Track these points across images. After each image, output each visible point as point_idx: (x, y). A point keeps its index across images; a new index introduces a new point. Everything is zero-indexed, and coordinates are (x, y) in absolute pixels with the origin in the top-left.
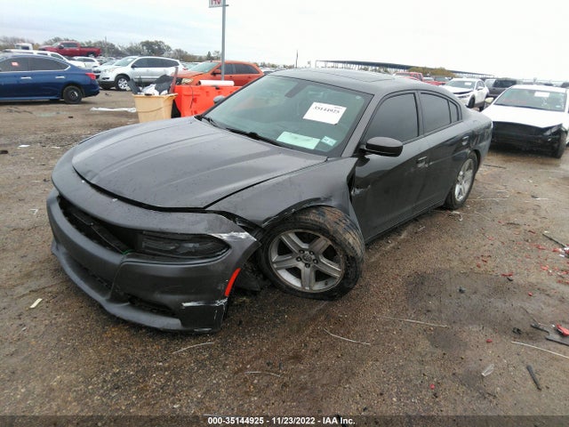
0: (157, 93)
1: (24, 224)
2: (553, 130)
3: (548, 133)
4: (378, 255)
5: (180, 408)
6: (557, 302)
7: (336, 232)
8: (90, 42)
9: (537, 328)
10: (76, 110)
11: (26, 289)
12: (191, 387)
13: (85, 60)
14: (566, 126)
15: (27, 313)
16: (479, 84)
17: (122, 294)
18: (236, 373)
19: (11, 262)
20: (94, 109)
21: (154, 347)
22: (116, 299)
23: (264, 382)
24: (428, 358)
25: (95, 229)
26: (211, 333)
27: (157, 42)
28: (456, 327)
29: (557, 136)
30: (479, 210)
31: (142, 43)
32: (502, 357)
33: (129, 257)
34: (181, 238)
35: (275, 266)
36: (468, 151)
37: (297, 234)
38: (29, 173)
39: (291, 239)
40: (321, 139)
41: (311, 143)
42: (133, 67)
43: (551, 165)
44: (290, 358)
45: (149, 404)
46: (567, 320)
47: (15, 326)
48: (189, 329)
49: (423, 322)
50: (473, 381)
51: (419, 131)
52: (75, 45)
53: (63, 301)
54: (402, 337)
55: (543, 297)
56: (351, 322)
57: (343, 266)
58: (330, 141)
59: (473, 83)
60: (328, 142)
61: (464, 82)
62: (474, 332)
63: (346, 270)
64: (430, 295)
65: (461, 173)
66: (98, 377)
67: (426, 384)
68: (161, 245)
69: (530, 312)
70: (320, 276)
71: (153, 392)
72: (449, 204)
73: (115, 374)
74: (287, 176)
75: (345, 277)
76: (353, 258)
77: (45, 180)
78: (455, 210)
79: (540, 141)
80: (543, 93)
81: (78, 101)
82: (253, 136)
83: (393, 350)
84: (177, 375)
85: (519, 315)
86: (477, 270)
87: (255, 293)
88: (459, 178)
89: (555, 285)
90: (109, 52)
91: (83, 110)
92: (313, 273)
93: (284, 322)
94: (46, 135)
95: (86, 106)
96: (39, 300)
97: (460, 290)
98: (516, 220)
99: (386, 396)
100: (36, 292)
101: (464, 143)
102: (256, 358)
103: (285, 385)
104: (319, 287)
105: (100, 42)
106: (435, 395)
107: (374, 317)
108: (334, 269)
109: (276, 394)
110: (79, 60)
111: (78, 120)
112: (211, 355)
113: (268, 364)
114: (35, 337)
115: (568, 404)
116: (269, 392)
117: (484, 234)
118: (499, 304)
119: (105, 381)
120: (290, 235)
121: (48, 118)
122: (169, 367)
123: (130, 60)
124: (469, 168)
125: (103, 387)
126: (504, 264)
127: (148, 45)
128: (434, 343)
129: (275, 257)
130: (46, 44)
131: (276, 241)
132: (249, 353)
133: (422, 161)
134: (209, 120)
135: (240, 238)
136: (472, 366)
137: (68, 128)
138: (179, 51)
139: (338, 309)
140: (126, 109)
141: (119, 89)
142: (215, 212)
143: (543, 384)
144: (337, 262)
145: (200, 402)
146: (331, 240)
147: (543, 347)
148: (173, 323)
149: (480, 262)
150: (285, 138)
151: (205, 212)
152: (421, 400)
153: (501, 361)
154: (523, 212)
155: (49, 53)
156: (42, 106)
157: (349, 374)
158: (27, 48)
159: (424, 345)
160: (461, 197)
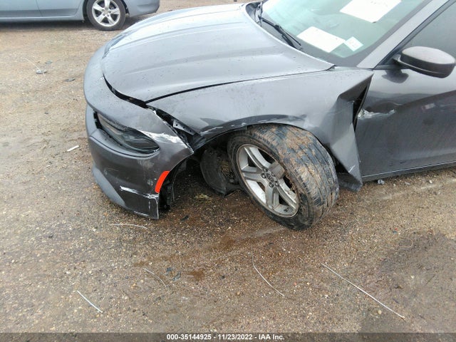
5: (69, 275)
7: (289, 160)
11: (79, 135)
15: (61, 154)
18: (136, 265)
21: (105, 213)
35: (243, 175)
39: (253, 153)
40: (346, 40)
44: (193, 273)
47: (47, 162)
48: (130, 209)
57: (297, 200)
58: (354, 45)
60: (350, 46)
63: (300, 205)
75: (300, 211)
82: (278, 28)
93: (223, 233)
96: (77, 146)
100: (82, 140)
102: (165, 258)
108: (291, 200)
113: (169, 269)
114: (48, 175)
120: (251, 149)
129: (244, 166)
135: (171, 142)
142: (153, 109)
151: (145, 107)
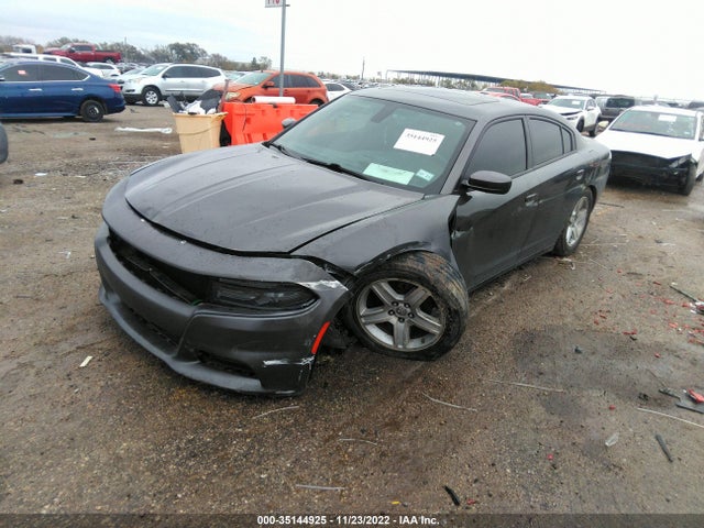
0: (202, 112)
1: (57, 269)
2: (681, 162)
3: (674, 165)
4: (478, 309)
5: (268, 478)
6: (689, 364)
7: (438, 281)
8: (106, 44)
9: (666, 393)
10: (99, 130)
11: (72, 345)
12: (278, 455)
13: (102, 67)
14: (696, 157)
15: (76, 373)
16: (590, 103)
17: (192, 350)
18: (327, 441)
19: (49, 314)
20: (120, 129)
21: (231, 411)
22: (184, 356)
23: (359, 450)
24: (543, 426)
25: (155, 275)
26: (294, 397)
27: (189, 44)
28: (574, 392)
29: (686, 169)
30: (594, 257)
31: (170, 45)
32: (627, 425)
33: (202, 308)
34: (264, 286)
35: (363, 321)
36: (583, 187)
37: (391, 283)
38: (53, 208)
39: (384, 289)
40: (416, 172)
41: (404, 177)
42: (164, 77)
43: (678, 203)
44: (387, 425)
45: (232, 474)
46: (700, 385)
47: (65, 387)
48: (270, 391)
49: (535, 385)
50: (596, 451)
51: (528, 164)
52: (90, 48)
53: (117, 359)
54: (513, 402)
55: (672, 359)
56: (453, 386)
57: (444, 321)
58: (426, 176)
59: (582, 102)
60: (424, 177)
61: (571, 100)
62: (594, 398)
63: (448, 325)
64: (541, 356)
65: (574, 213)
66: (171, 445)
67: (542, 454)
68: (238, 294)
69: (657, 374)
70: (416, 332)
71: (236, 460)
72: (559, 250)
73: (189, 441)
74: (381, 217)
75: (446, 333)
76: (456, 312)
77: (73, 217)
78: (566, 256)
79: (664, 174)
80: (669, 116)
81: (98, 119)
82: (335, 168)
83: (503, 417)
84: (260, 442)
85: (645, 380)
86: (594, 327)
87: (339, 352)
88: (572, 219)
89: (685, 345)
90: (129, 57)
91: (106, 130)
92: (408, 329)
93: (377, 385)
94: (66, 161)
95: (110, 126)
96: (89, 358)
97: (576, 350)
98: (638, 270)
99: (498, 466)
100: (84, 349)
101: (579, 178)
102: (348, 424)
103: (383, 454)
104: (414, 345)
105: (118, 44)
106: (553, 466)
107: (479, 380)
108: (433, 324)
109: (375, 463)
110: (95, 67)
111: (102, 143)
112: (296, 420)
113: (363, 431)
114: (91, 400)
115: (702, 476)
116: (367, 462)
117: (601, 286)
118: (622, 366)
119: (179, 448)
120: (383, 284)
121: (65, 140)
122: (250, 433)
123: (160, 68)
124: (584, 207)
125: (177, 455)
126: (626, 320)
127: (178, 48)
128: (550, 410)
129: (363, 310)
130: (51, 45)
131: (365, 291)
132: (339, 419)
133: (530, 199)
134: (279, 148)
135: (330, 288)
136: (595, 435)
137: (91, 152)
138: (217, 57)
139: (437, 370)
140: (159, 130)
141: (146, 104)
142: (301, 257)
143: (674, 456)
144: (437, 316)
145: (290, 472)
146: (432, 291)
147: (673, 414)
148: (252, 384)
149: (599, 319)
150: (373, 170)
151: (290, 257)
152: (539, 472)
153: (626, 430)
154: (646, 260)
155: (58, 58)
156: (54, 125)
157: (456, 442)
158: (29, 51)
159: (538, 411)
160: (573, 242)
